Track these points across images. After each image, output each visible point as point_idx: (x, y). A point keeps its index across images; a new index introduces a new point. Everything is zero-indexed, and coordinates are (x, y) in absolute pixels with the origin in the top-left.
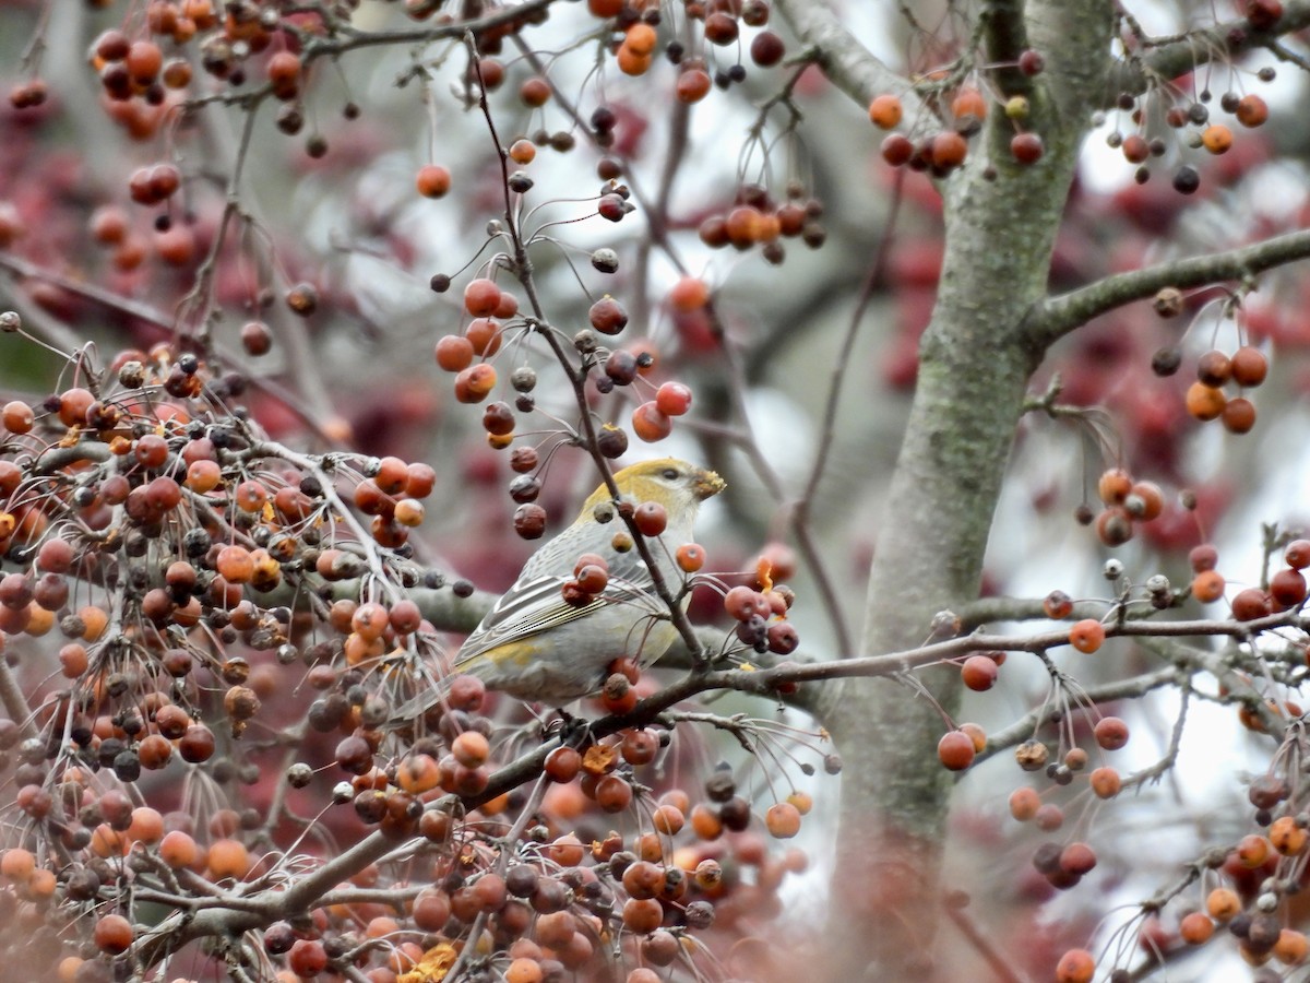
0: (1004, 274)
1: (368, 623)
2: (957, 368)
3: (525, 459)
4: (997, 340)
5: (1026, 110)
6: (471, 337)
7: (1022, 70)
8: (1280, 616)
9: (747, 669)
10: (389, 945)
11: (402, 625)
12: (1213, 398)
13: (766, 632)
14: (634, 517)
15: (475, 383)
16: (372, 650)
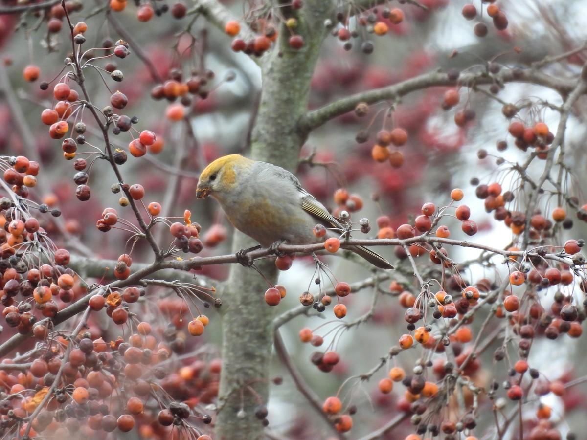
0: (289, 102)
1: (15, 229)
2: (270, 144)
3: (81, 164)
4: (287, 131)
5: (296, 24)
6: (57, 110)
7: (293, 8)
8: (419, 237)
9: (180, 260)
10: (21, 396)
11: (31, 228)
12: (384, 151)
13: (189, 243)
14: (129, 191)
15: (59, 129)
16: (19, 240)
